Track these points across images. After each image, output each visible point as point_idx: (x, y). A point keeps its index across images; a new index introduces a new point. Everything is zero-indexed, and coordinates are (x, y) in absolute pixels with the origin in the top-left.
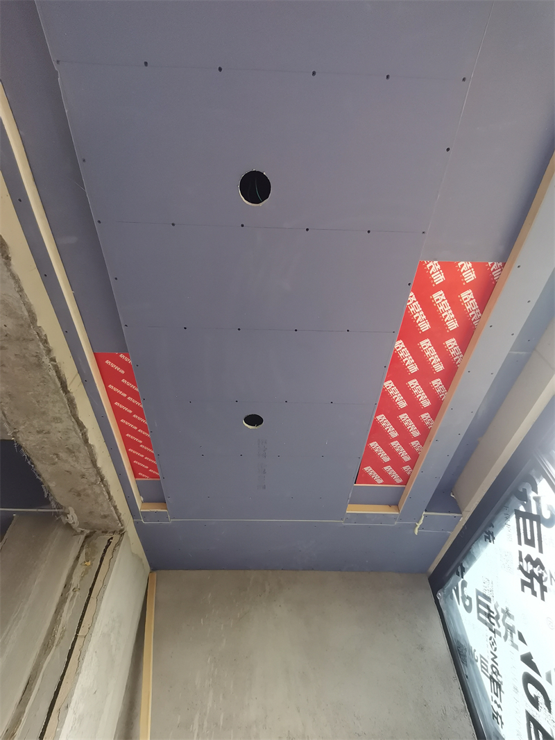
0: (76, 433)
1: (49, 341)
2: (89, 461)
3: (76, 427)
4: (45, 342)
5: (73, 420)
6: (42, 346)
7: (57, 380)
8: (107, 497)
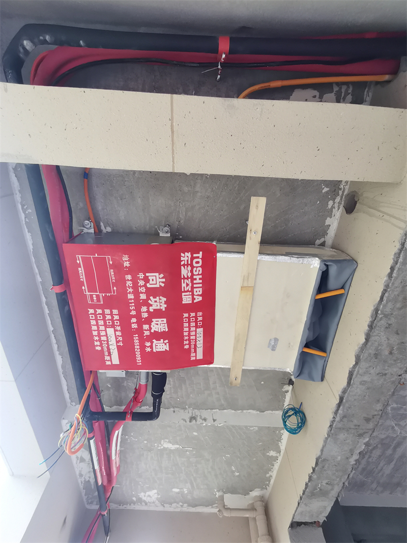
0: (358, 371)
1: (329, 425)
2: (369, 344)
3: (354, 376)
4: (330, 426)
5: (352, 382)
6: (334, 425)
7: (341, 407)
8: (386, 295)
